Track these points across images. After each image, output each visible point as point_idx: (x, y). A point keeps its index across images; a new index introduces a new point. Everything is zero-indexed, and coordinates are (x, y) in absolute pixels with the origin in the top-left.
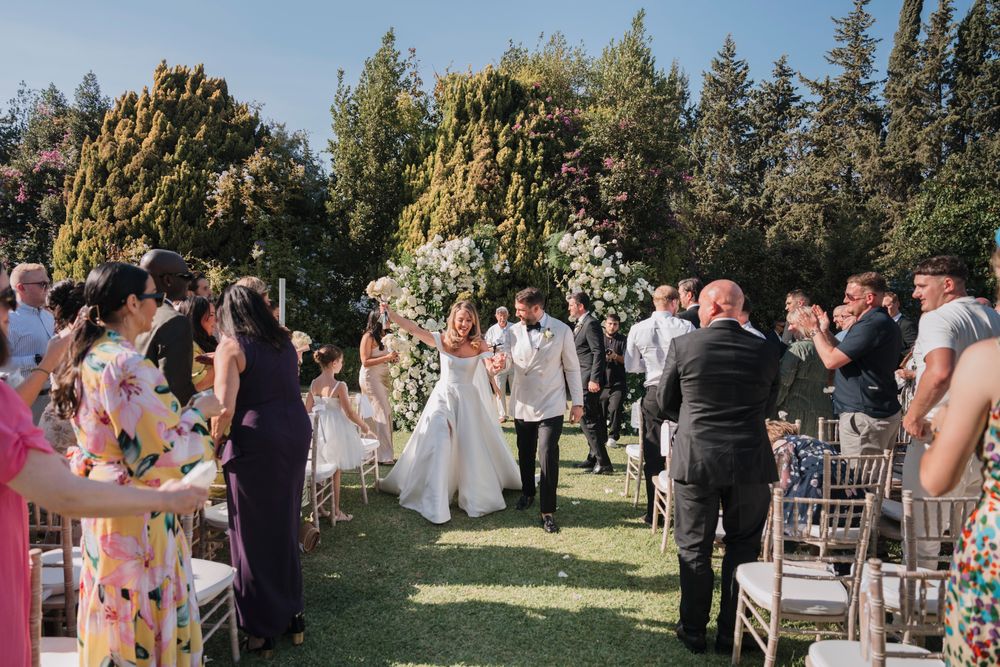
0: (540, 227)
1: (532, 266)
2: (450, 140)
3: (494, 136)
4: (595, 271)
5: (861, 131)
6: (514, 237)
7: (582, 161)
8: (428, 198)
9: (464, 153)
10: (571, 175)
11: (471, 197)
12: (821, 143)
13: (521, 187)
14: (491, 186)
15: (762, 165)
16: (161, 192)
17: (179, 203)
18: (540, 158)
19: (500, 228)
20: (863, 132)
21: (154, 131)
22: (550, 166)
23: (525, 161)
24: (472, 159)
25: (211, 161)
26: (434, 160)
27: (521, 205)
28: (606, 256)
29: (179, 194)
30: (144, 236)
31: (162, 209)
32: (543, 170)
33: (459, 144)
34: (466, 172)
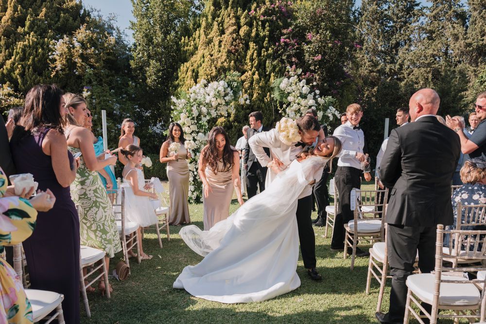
0: (268, 77)
1: (263, 102)
2: (210, 20)
3: (238, 18)
4: (303, 102)
5: (454, 25)
6: (252, 83)
7: (293, 35)
8: (196, 58)
9: (219, 29)
10: (286, 44)
11: (224, 57)
12: (432, 32)
13: (256, 52)
14: (237, 51)
15: (398, 44)
16: (17, 53)
17: (30, 60)
18: (267, 33)
19: (243, 77)
20: (455, 25)
21: (9, 11)
22: (274, 38)
23: (257, 35)
24: (224, 33)
25: (50, 33)
26: (200, 34)
27: (256, 63)
28: (310, 93)
29: (30, 55)
30: (8, 83)
31: (19, 64)
32: (269, 41)
33: (215, 23)
34: (220, 42)
